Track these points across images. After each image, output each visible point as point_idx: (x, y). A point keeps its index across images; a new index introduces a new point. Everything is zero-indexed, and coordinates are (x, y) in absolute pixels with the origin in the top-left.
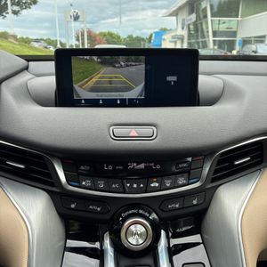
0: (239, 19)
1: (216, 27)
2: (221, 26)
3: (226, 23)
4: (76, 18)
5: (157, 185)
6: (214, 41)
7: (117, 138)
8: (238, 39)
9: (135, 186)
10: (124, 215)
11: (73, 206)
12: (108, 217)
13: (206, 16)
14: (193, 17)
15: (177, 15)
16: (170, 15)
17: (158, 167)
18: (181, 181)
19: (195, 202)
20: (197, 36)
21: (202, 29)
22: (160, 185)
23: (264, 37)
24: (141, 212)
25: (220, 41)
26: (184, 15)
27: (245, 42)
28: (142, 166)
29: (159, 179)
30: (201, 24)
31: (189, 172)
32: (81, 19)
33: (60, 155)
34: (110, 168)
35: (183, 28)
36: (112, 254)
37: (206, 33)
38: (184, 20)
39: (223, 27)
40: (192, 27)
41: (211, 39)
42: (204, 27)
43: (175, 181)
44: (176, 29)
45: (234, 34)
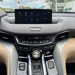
0: (65, 3)
1: (58, 5)
2: (59, 5)
3: (61, 4)
4: (19, 3)
5: (41, 42)
6: (58, 9)
7: (31, 31)
8: (64, 9)
9: (36, 43)
10: (33, 50)
11: (20, 48)
12: (29, 51)
13: (55, 2)
14: (52, 2)
15: (47, 2)
16: (45, 2)
17: (42, 38)
18: (47, 41)
19: (51, 47)
20: (53, 8)
21: (54, 6)
22: (42, 42)
23: (71, 8)
24: (37, 49)
25: (59, 9)
26: (49, 2)
27: (66, 10)
28: (38, 38)
29: (42, 41)
30: (54, 5)
31: (49, 39)
32: (20, 3)
33: (17, 35)
34: (30, 38)
35: (49, 6)
36: (30, 60)
37: (55, 7)
38: (49, 3)
39: (60, 6)
40: (51, 5)
41: (57, 9)
42: (55, 5)
43: (46, 42)
44: (47, 6)
45: (63, 7)
